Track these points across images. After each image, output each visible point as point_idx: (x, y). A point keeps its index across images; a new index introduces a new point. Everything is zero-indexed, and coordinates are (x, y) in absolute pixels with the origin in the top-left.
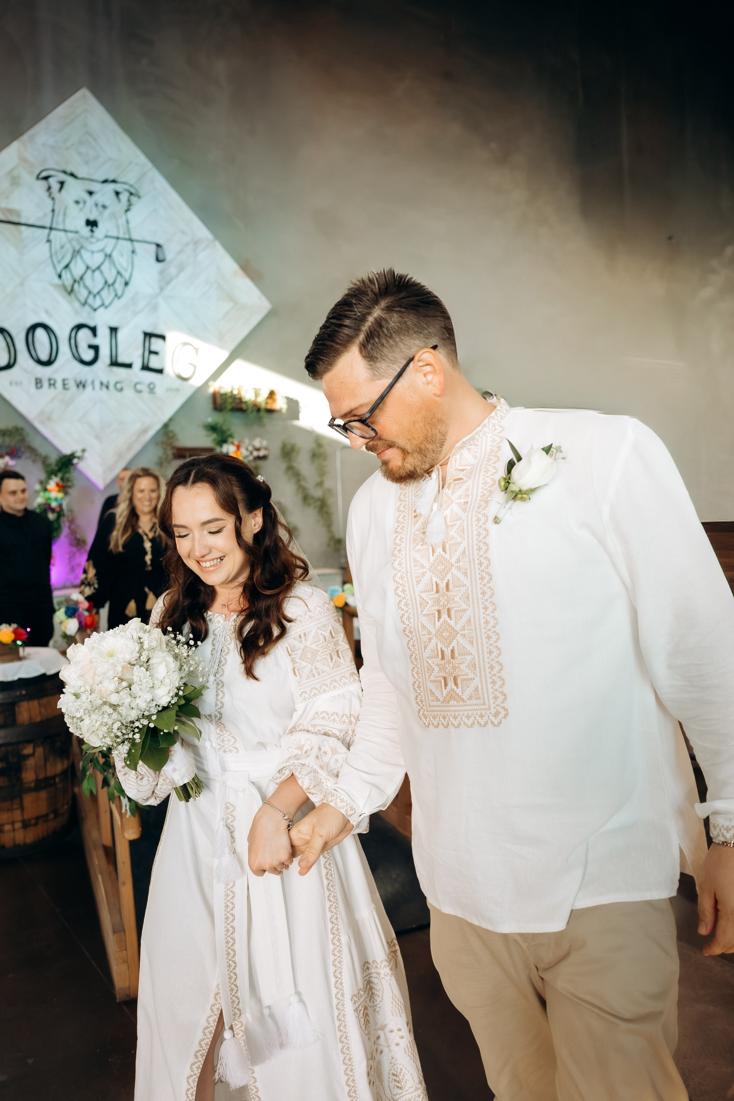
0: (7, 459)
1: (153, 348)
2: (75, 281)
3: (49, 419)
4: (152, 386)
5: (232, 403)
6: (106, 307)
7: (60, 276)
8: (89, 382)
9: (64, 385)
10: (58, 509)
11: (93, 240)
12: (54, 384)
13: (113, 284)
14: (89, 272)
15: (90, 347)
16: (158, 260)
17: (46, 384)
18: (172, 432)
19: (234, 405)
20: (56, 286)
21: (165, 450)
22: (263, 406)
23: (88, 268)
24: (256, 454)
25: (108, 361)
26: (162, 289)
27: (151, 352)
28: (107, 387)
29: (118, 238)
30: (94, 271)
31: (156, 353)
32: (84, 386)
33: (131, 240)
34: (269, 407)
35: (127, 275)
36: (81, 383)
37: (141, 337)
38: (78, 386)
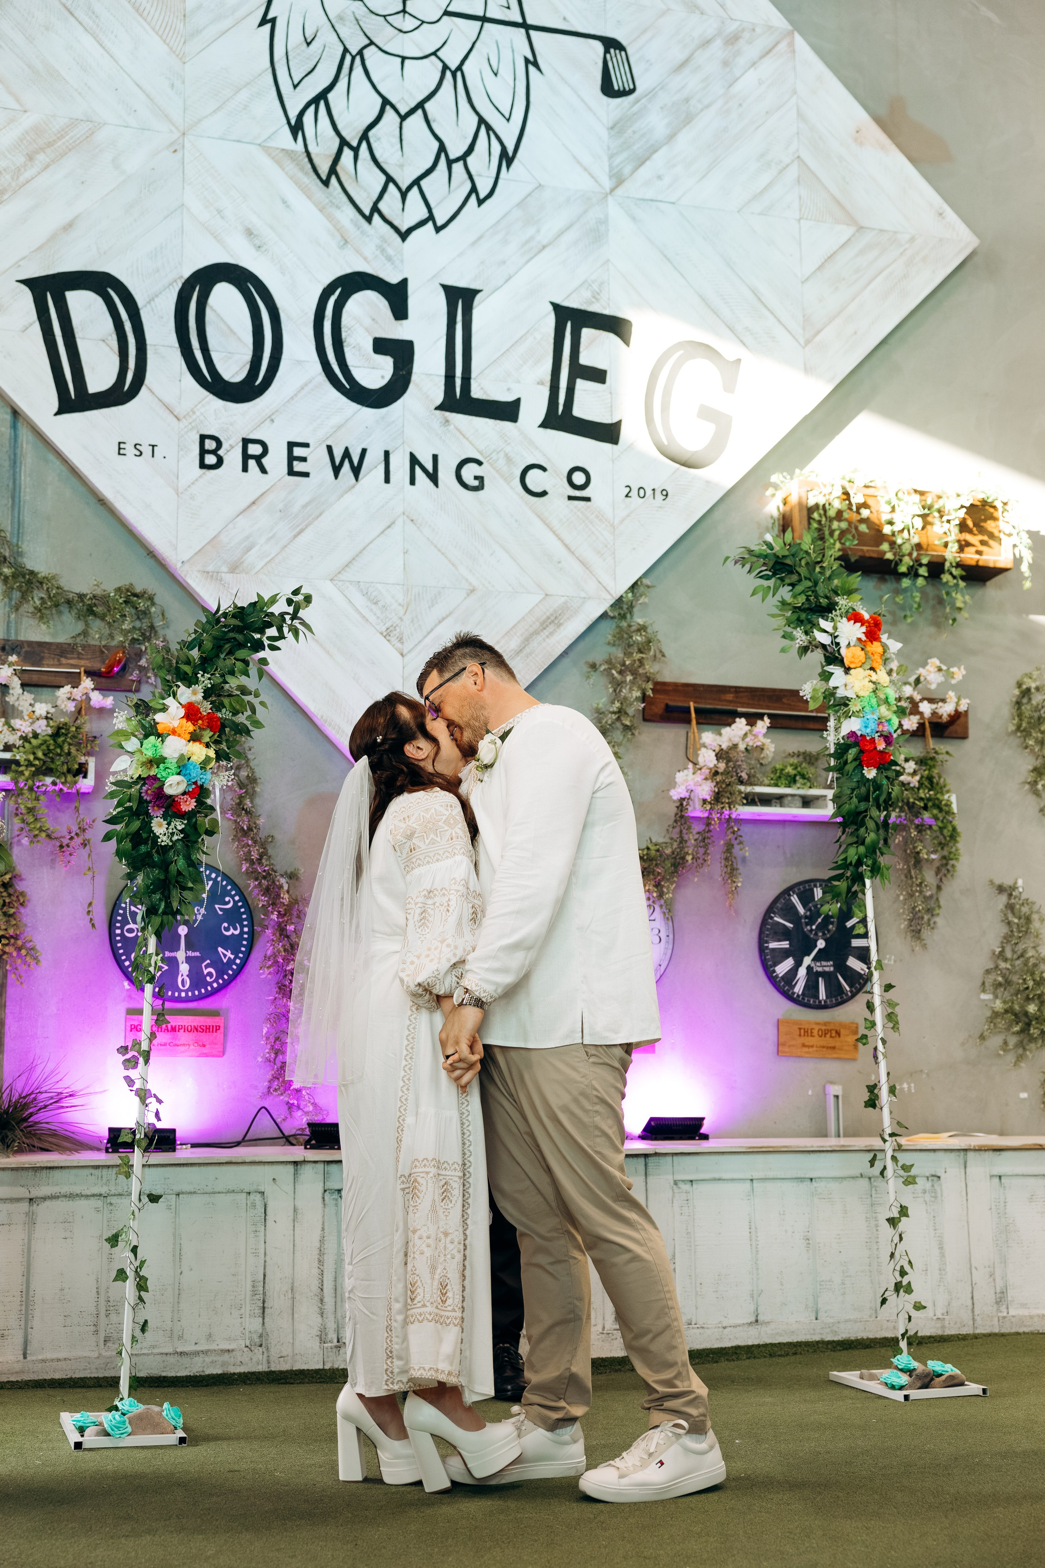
0: (87, 683)
1: (585, 359)
2: (344, 143)
3: (234, 568)
4: (578, 478)
5: (843, 533)
6: (438, 229)
7: (296, 128)
8: (374, 459)
9: (291, 458)
10: (189, 805)
11: (409, 23)
12: (258, 459)
13: (463, 158)
14: (390, 116)
15: (381, 346)
16: (608, 89)
17: (233, 456)
18: (642, 628)
19: (851, 543)
20: (281, 156)
21: (618, 685)
22: (951, 554)
23: (386, 102)
24: (926, 708)
25: (439, 398)
26: (619, 180)
27: (581, 372)
28: (433, 477)
29: (484, 19)
30: (403, 118)
31: (598, 376)
32: (356, 471)
33: (525, 26)
34: (970, 556)
35: (509, 134)
36: (347, 454)
37: (551, 320)
38: (337, 470)
